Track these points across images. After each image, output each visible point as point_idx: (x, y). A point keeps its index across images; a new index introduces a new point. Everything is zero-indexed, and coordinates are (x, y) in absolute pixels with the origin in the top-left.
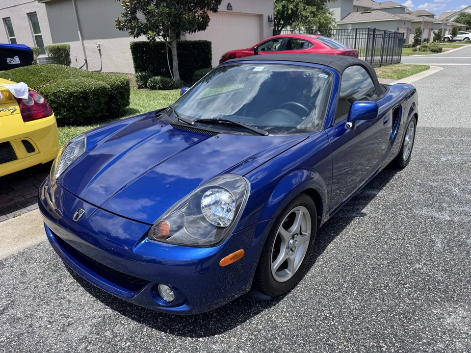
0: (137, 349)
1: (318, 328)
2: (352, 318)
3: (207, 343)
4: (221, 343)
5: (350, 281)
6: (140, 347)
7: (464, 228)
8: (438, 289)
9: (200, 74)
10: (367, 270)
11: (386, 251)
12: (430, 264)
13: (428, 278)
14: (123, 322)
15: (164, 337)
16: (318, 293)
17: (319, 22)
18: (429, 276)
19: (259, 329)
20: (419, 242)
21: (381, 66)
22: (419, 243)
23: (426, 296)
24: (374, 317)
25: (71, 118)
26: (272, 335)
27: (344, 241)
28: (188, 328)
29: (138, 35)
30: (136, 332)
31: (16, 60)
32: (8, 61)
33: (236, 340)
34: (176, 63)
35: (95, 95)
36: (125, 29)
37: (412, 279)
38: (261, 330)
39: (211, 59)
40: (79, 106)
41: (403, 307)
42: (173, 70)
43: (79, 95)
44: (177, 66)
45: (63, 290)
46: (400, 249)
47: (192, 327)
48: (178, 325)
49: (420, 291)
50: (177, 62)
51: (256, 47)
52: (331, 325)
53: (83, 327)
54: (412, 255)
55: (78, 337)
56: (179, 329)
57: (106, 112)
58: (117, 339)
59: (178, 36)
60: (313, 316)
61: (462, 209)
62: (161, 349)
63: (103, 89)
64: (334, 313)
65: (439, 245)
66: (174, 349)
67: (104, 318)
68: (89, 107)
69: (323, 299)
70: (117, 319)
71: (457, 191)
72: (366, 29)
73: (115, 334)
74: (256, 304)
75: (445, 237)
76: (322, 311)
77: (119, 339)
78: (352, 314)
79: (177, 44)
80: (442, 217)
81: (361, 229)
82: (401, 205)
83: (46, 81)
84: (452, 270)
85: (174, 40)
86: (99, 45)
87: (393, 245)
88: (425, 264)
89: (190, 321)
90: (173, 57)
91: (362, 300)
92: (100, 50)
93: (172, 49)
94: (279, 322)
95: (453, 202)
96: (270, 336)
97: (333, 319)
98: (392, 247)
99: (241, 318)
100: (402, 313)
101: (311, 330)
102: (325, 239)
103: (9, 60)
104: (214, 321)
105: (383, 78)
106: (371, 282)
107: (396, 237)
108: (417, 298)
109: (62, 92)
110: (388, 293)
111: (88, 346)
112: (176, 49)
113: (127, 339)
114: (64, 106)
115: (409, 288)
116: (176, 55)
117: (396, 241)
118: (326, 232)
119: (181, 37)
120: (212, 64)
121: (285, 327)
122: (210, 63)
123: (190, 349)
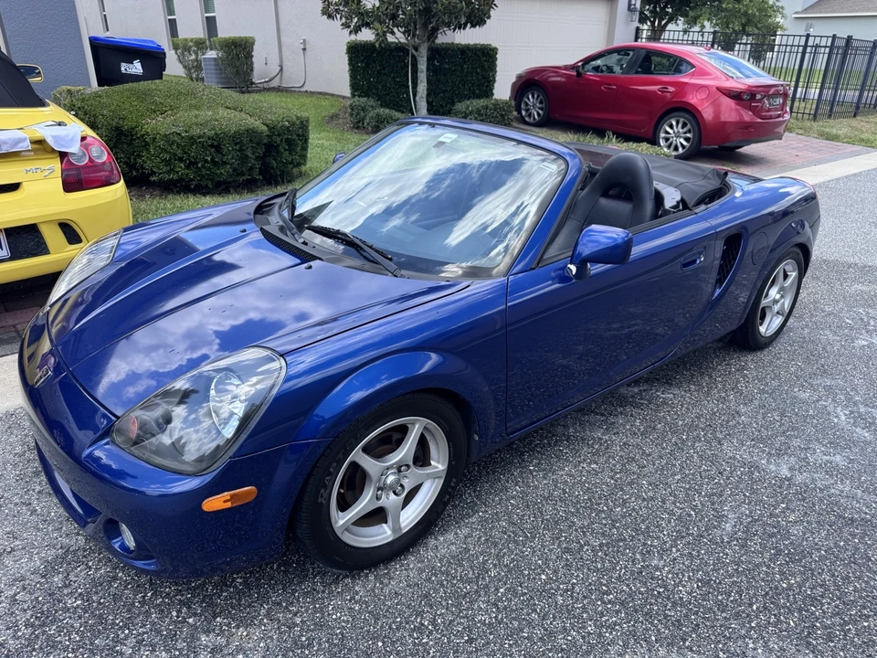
0: (87, 615)
1: (393, 643)
2: (466, 638)
3: (197, 628)
4: (218, 635)
5: (506, 566)
6: (92, 613)
7: (804, 499)
8: (666, 616)
9: (464, 110)
10: (551, 550)
11: (613, 521)
12: (683, 563)
13: (661, 590)
14: (90, 564)
15: (137, 604)
16: (433, 578)
17: (746, 14)
18: (665, 587)
19: (294, 624)
20: (692, 513)
21: (855, 116)
22: (690, 515)
23: (633, 626)
24: (506, 646)
25: (192, 180)
26: (307, 639)
27: (545, 484)
28: (183, 595)
29: (357, 30)
30: (101, 585)
31: (136, 68)
32: (123, 69)
33: (245, 634)
34: (422, 87)
35: (236, 144)
36: (338, 16)
37: (628, 585)
38: (297, 625)
39: (494, 81)
40: (206, 161)
41: (574, 638)
42: (417, 98)
43: (206, 142)
44: (425, 92)
45: (34, 490)
46: (643, 521)
47: (189, 596)
48: (170, 588)
49: (626, 613)
50: (426, 84)
51: (580, 64)
52: (420, 644)
53: (30, 559)
54: (658, 538)
55: (14, 574)
56: (169, 594)
57: (259, 174)
58: (65, 592)
59: (433, 34)
60: (399, 620)
61: (828, 457)
62: (121, 624)
63: (251, 133)
64: (439, 621)
65: (728, 527)
66: (141, 627)
67: (67, 551)
68: (225, 163)
69: (436, 591)
70: (85, 556)
71: (843, 418)
72: (828, 37)
73: (67, 582)
74: (315, 577)
75: (751, 512)
76: (420, 614)
77: (70, 591)
78: (470, 631)
79: (429, 50)
80: (774, 469)
81: (594, 466)
82: (703, 430)
83: (158, 113)
84: (720, 583)
85: (424, 42)
86: (304, 40)
87: (634, 509)
88: (675, 559)
89: (193, 585)
90: (419, 74)
91: (505, 608)
92: (304, 49)
93: (419, 59)
94: (334, 617)
95: (818, 440)
96: (304, 639)
97: (431, 633)
98: (630, 515)
99: (278, 596)
100: (562, 650)
101: (380, 644)
102: (512, 474)
103: (124, 67)
104: (231, 593)
105: (848, 143)
106: (543, 577)
107: (650, 494)
108: (612, 627)
109: (179, 134)
110: (562, 605)
111: (19, 593)
112: (425, 59)
113: (81, 594)
114: (181, 160)
115: (610, 602)
116: (425, 70)
117: (645, 503)
118: (523, 460)
119: (439, 36)
120: (494, 91)
121: (339, 628)
122: (491, 90)
123: (165, 633)
